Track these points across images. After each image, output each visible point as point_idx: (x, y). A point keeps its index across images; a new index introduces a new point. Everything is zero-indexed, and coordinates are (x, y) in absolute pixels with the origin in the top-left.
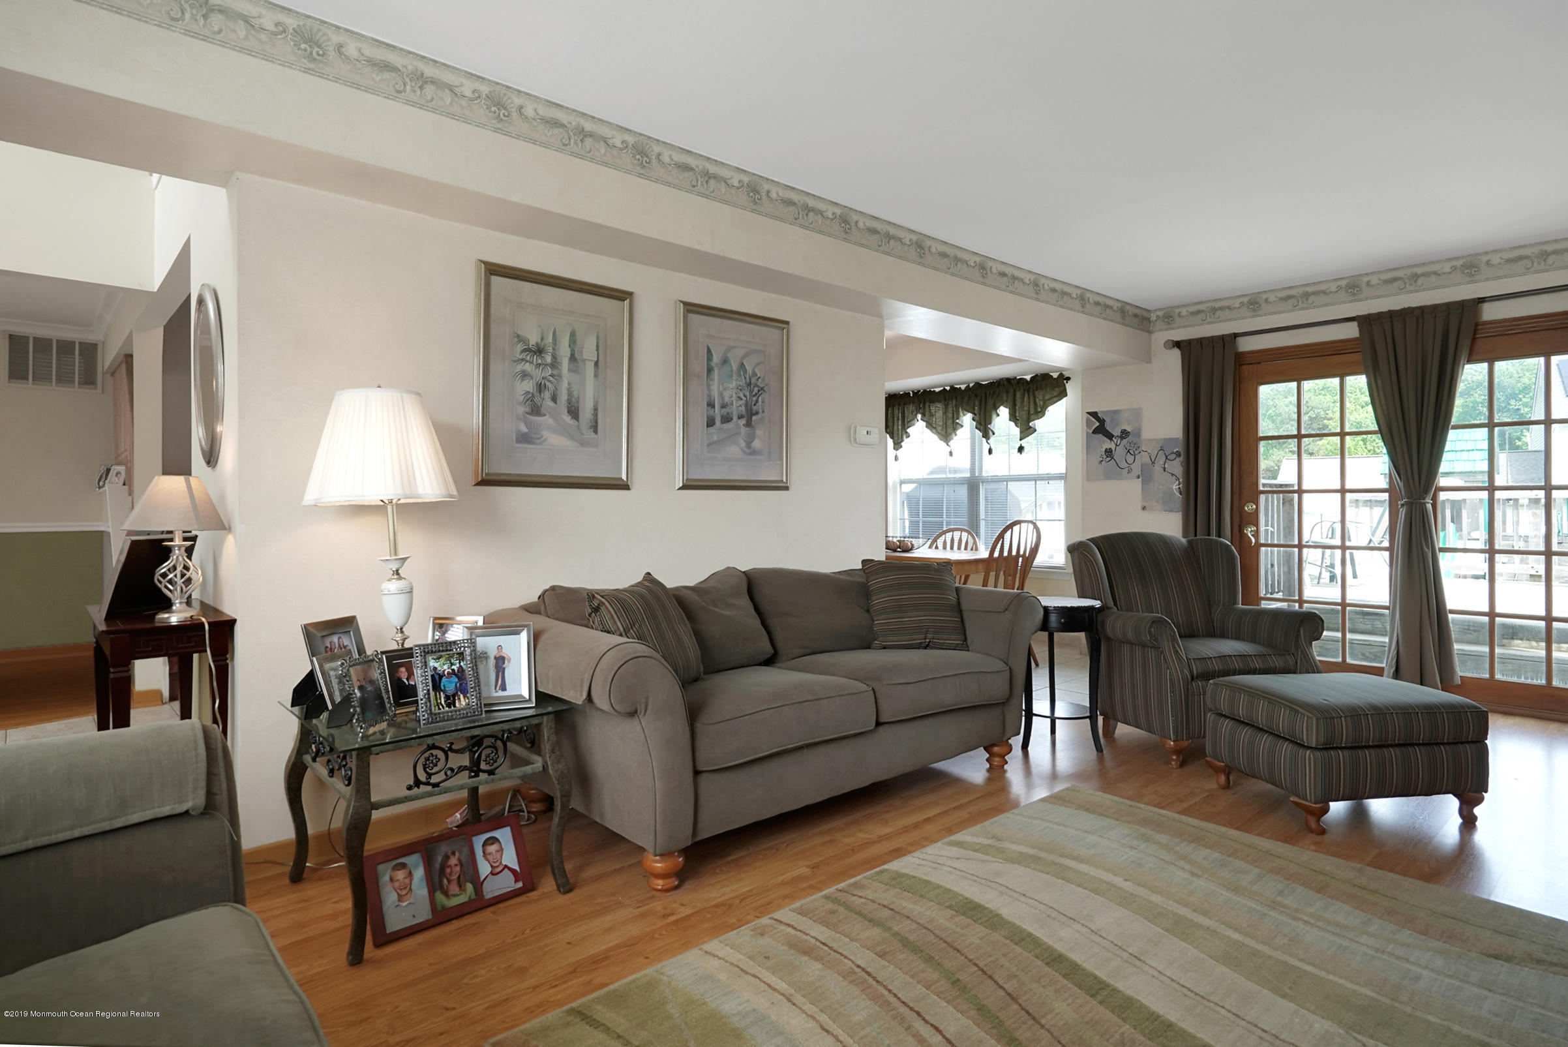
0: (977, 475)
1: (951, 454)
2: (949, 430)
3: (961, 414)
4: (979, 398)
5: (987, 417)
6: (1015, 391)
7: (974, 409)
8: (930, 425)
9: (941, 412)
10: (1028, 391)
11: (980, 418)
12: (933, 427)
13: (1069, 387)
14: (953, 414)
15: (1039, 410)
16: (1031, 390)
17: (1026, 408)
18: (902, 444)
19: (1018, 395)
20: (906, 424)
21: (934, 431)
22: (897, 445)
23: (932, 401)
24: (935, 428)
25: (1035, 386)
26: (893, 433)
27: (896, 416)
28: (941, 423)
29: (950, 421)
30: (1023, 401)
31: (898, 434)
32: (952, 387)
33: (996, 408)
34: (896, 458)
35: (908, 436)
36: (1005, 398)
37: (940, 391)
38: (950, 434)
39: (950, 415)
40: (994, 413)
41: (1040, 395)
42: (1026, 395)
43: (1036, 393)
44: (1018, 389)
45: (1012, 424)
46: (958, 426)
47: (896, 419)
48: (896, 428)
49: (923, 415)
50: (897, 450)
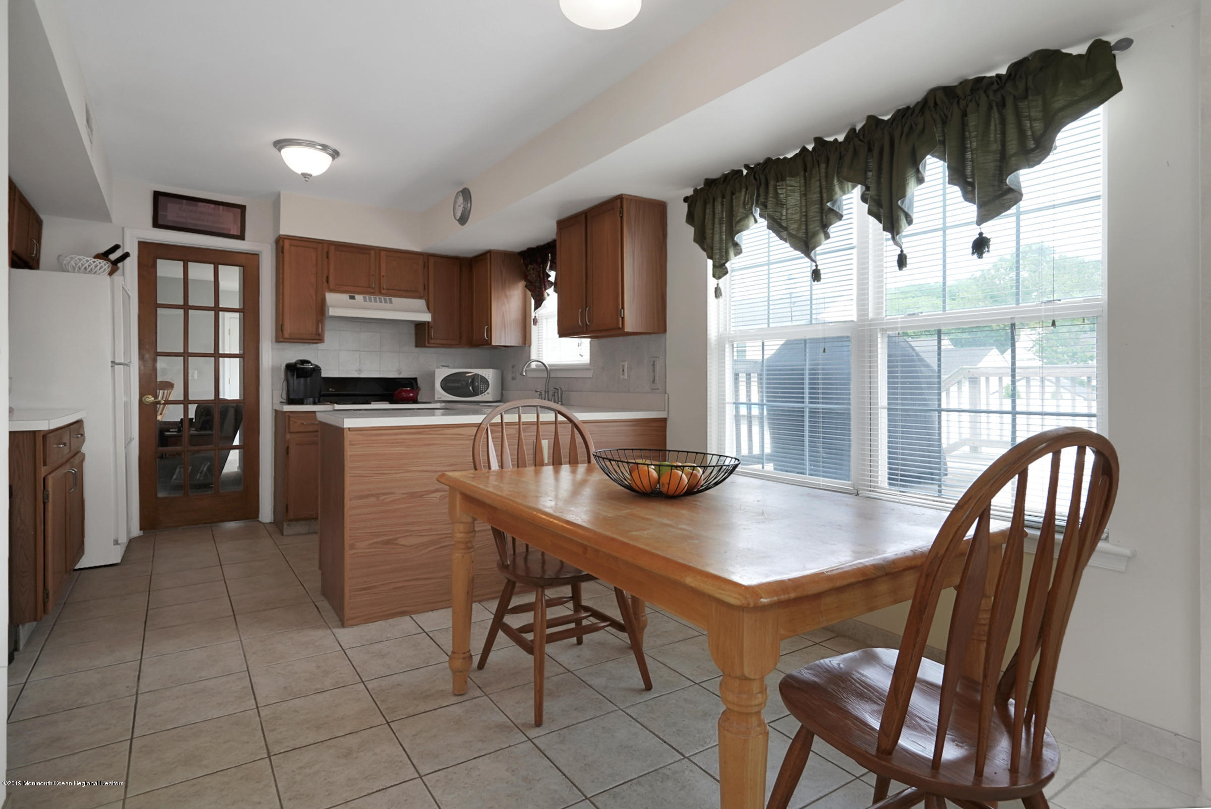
0: (871, 316)
1: (816, 275)
2: (814, 226)
3: (837, 189)
4: (876, 151)
5: (894, 184)
6: (964, 114)
7: (866, 178)
8: (777, 226)
9: (797, 195)
10: (1002, 104)
11: (879, 190)
12: (781, 226)
13: (1124, 65)
14: (821, 193)
15: (1032, 145)
16: (1010, 102)
17: (995, 147)
18: (727, 265)
19: (973, 121)
20: (734, 226)
21: (784, 234)
22: (720, 270)
23: (781, 178)
24: (786, 229)
25: (1021, 86)
26: (712, 249)
27: (717, 216)
28: (797, 217)
29: (814, 209)
30: (986, 133)
31: (720, 249)
32: (819, 141)
33: (915, 162)
34: (718, 292)
35: (739, 252)
36: (938, 137)
37: (796, 155)
38: (815, 234)
39: (815, 197)
40: (911, 173)
41: (1033, 110)
42: (995, 115)
43: (1022, 105)
44: (972, 106)
45: (955, 192)
46: (831, 216)
47: (717, 221)
48: (717, 237)
49: (764, 207)
50: (719, 278)
